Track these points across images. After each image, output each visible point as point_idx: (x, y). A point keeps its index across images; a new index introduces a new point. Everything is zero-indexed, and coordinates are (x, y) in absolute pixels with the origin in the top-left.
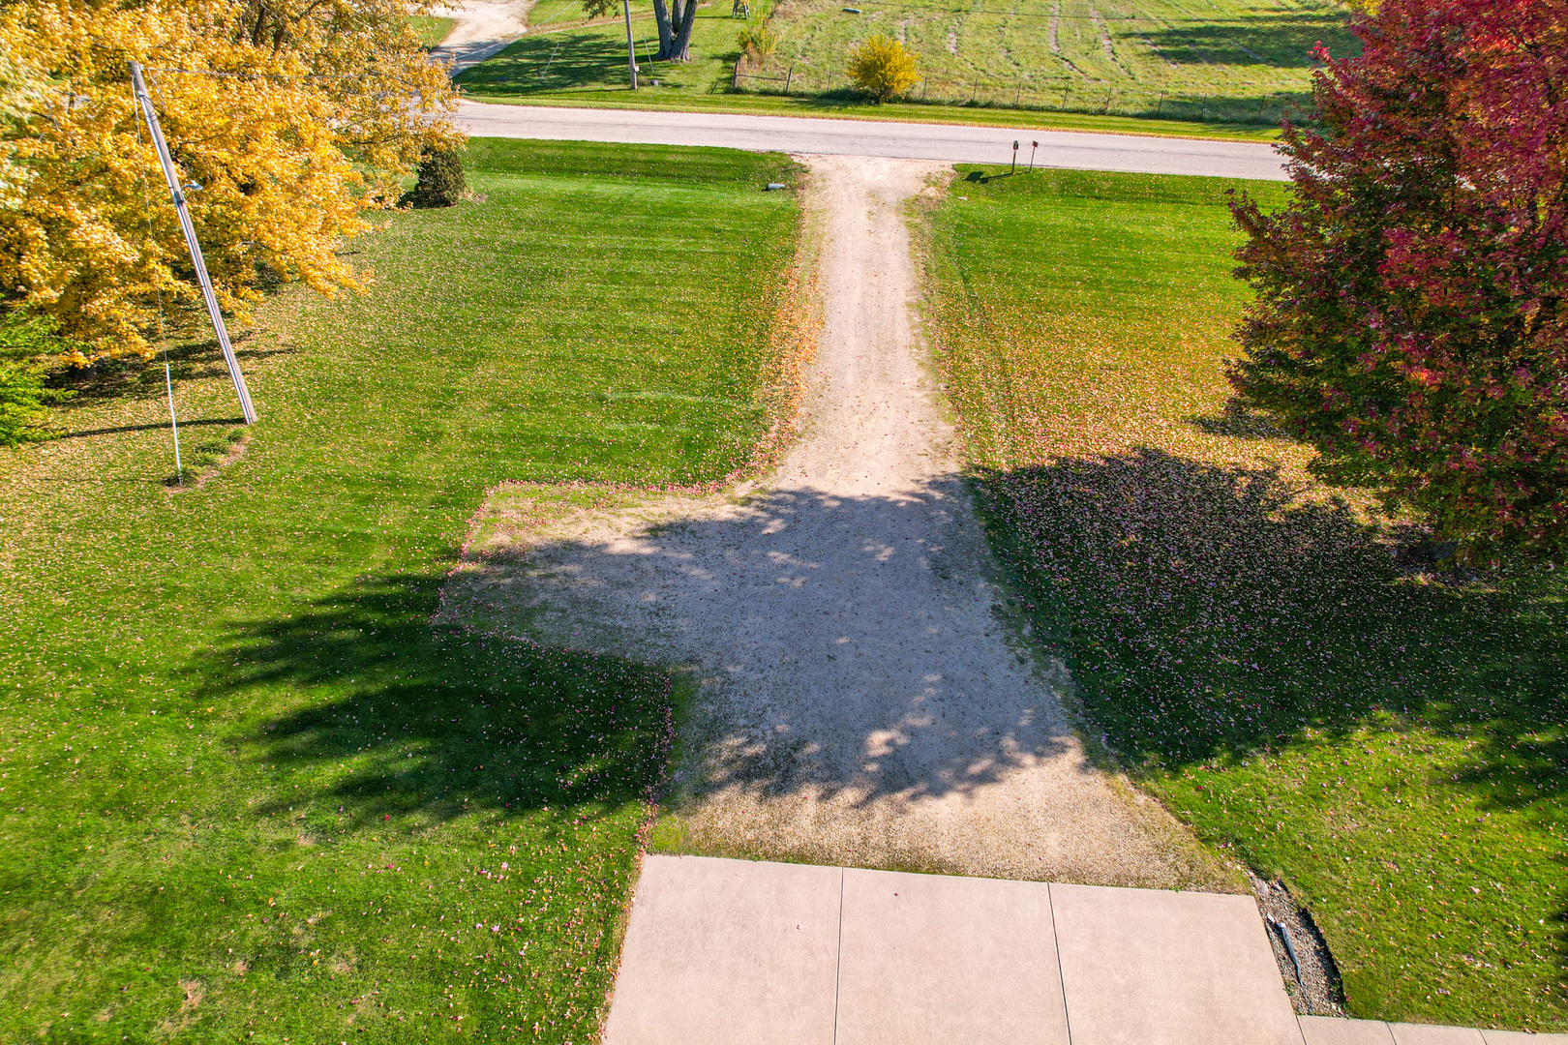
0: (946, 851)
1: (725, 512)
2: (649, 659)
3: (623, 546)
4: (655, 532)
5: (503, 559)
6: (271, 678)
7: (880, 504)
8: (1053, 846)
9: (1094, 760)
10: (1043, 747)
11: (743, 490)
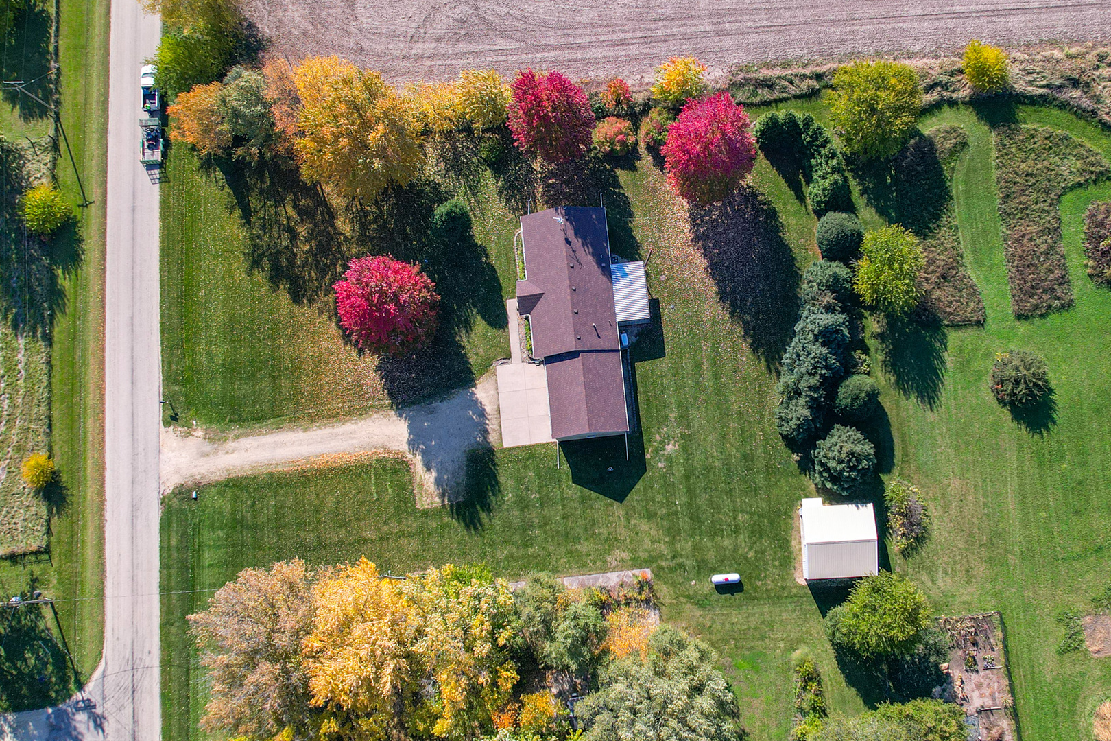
0: (496, 407)
1: (419, 457)
2: (465, 459)
3: (434, 474)
4: (428, 468)
5: (442, 496)
6: (479, 520)
7: (410, 426)
8: (493, 392)
9: (475, 386)
10: (473, 393)
11: (410, 456)
